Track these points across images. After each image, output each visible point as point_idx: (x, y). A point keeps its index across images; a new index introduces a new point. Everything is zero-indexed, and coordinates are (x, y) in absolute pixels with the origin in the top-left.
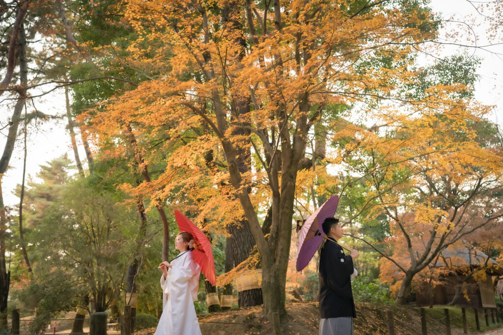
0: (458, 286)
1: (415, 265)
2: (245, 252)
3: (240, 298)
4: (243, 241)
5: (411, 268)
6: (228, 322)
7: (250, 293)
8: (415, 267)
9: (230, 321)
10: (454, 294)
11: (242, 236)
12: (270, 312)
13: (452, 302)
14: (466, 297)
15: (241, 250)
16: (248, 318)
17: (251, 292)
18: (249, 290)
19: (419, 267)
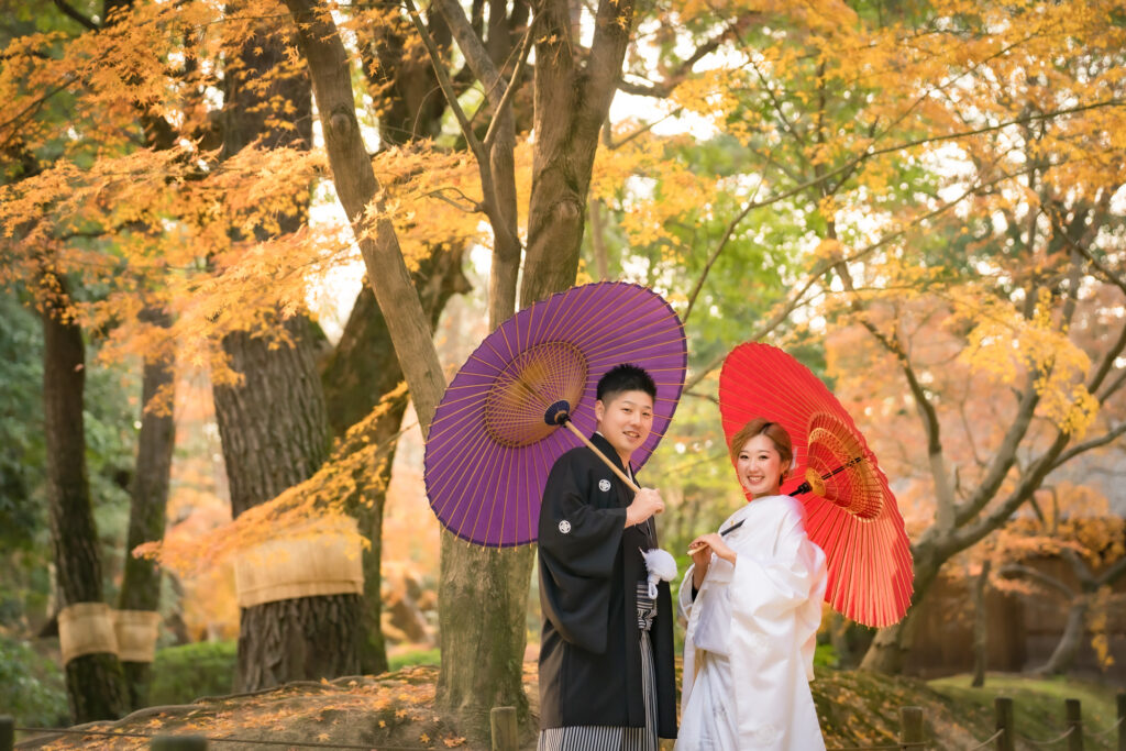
0: (1078, 599)
1: (951, 524)
2: (278, 446)
3: (249, 633)
4: (270, 401)
5: (936, 532)
6: (302, 737)
7: (294, 612)
8: (952, 533)
9: (311, 735)
10: (1060, 633)
11: (265, 381)
12: (466, 702)
13: (1051, 664)
14: (1100, 645)
15: (261, 438)
16: (382, 724)
17: (299, 607)
18: (289, 601)
19: (964, 532)
